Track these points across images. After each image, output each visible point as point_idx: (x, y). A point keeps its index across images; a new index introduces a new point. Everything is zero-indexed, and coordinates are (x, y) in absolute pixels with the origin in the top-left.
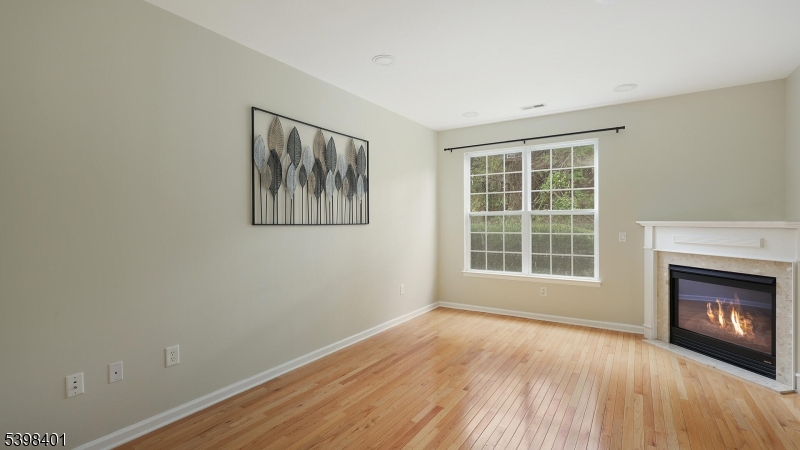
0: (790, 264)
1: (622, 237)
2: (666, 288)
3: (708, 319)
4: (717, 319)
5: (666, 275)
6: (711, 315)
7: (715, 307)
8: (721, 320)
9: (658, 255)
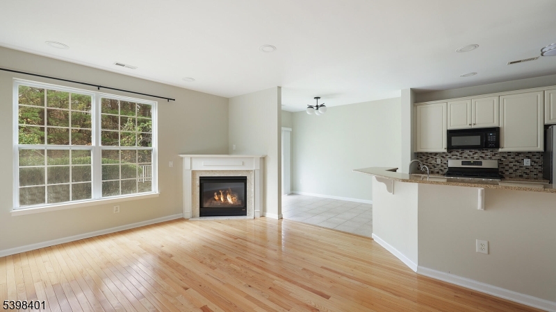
0: (252, 171)
1: (171, 164)
2: (198, 189)
3: (215, 200)
4: (220, 199)
5: (198, 182)
6: (216, 198)
7: (219, 194)
8: (222, 199)
9: (194, 173)
